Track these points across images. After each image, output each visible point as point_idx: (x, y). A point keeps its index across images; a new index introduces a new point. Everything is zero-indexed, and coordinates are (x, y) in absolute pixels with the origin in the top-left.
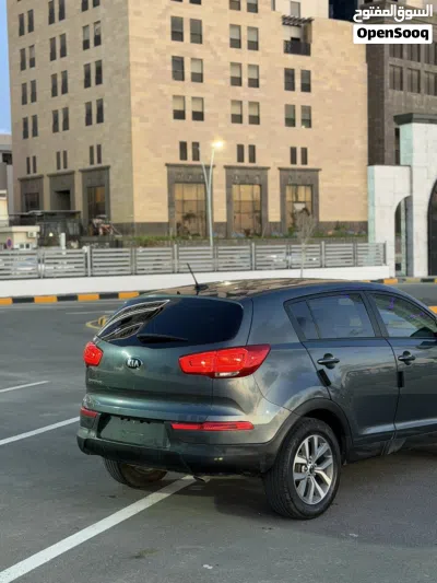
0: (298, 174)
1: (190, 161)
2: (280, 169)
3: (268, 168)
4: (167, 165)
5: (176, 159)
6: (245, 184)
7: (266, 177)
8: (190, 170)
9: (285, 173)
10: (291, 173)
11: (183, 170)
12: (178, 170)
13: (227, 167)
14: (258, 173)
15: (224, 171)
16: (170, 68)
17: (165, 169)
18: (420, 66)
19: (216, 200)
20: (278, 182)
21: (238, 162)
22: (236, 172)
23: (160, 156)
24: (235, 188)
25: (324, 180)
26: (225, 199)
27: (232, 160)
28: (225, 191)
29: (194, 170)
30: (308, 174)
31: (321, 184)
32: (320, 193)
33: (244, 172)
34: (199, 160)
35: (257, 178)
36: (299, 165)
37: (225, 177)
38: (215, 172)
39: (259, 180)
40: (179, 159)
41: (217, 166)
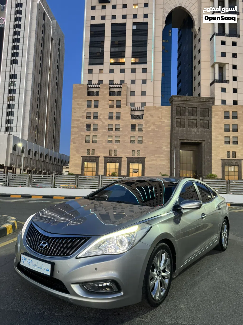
0: (135, 159)
1: (91, 155)
2: (127, 158)
3: (122, 157)
5: (85, 155)
6: (112, 162)
7: (121, 160)
8: (90, 158)
9: (128, 159)
10: (132, 159)
11: (87, 158)
12: (85, 158)
13: (104, 157)
14: (118, 159)
15: (104, 159)
16: (85, 127)
17: (81, 158)
18: (197, 118)
19: (100, 168)
20: (126, 162)
21: (110, 155)
22: (109, 158)
23: (80, 154)
24: (108, 164)
25: (147, 161)
26: (103, 167)
27: (107, 155)
28: (103, 165)
29: (92, 158)
30: (140, 159)
31: (146, 163)
32: (146, 166)
33: (112, 159)
34: (94, 155)
35: (117, 161)
36: (136, 156)
37: (104, 160)
38: (100, 159)
39: (118, 161)
40: (87, 154)
41: (101, 157)
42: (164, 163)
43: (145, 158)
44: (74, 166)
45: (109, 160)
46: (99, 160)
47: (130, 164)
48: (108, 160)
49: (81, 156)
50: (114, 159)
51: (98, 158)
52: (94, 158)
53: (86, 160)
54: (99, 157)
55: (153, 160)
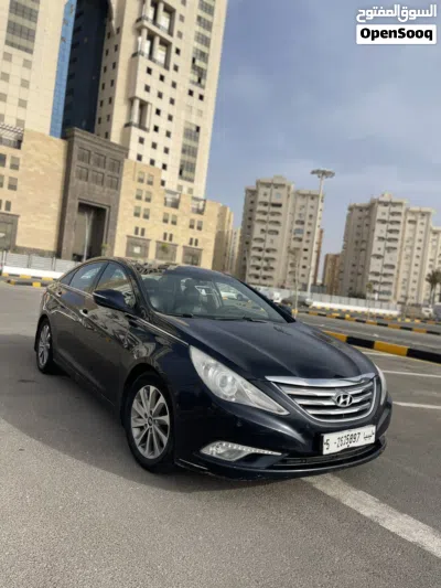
18: (104, 171)
25: (22, 223)
30: (9, 218)
31: (19, 225)
36: (3, 211)
42: (48, 229)
43: (19, 216)
55: (33, 222)
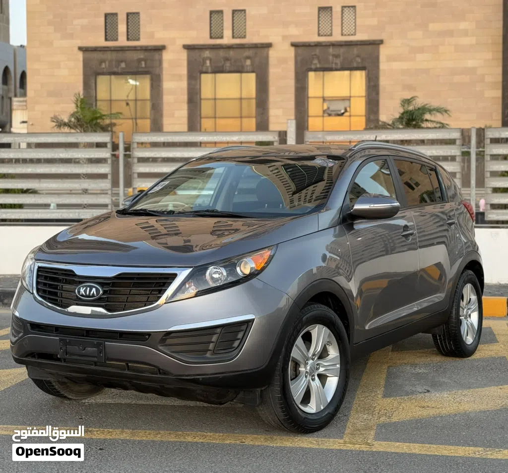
0: (331, 50)
1: (122, 41)
2: (294, 45)
3: (269, 46)
4: (83, 49)
5: (98, 40)
6: (221, 71)
7: (267, 58)
8: (120, 55)
9: (300, 50)
10: (317, 51)
11: (109, 56)
12: (98, 55)
13: (189, 48)
14: (250, 52)
15: (184, 55)
17: (80, 55)
19: (167, 99)
20: (291, 65)
21: (211, 37)
22: (207, 54)
23: (71, 36)
24: (207, 80)
25: (391, 59)
26: (185, 97)
27: (202, 37)
28: (184, 84)
29: (130, 55)
30: (355, 50)
31: (383, 66)
32: (383, 82)
33: (222, 53)
34: (138, 39)
35: (248, 62)
36: (337, 37)
37: (185, 63)
38: (166, 56)
39: (252, 64)
40: (103, 38)
41: (170, 48)
42: (470, 63)
43: (381, 42)
44: (51, 94)
45: (211, 60)
46: (160, 61)
47: (311, 75)
48: (204, 60)
49: (80, 49)
50: (232, 53)
51: (157, 56)
52: (141, 55)
53: (103, 66)
54: (160, 49)
55: (421, 50)
